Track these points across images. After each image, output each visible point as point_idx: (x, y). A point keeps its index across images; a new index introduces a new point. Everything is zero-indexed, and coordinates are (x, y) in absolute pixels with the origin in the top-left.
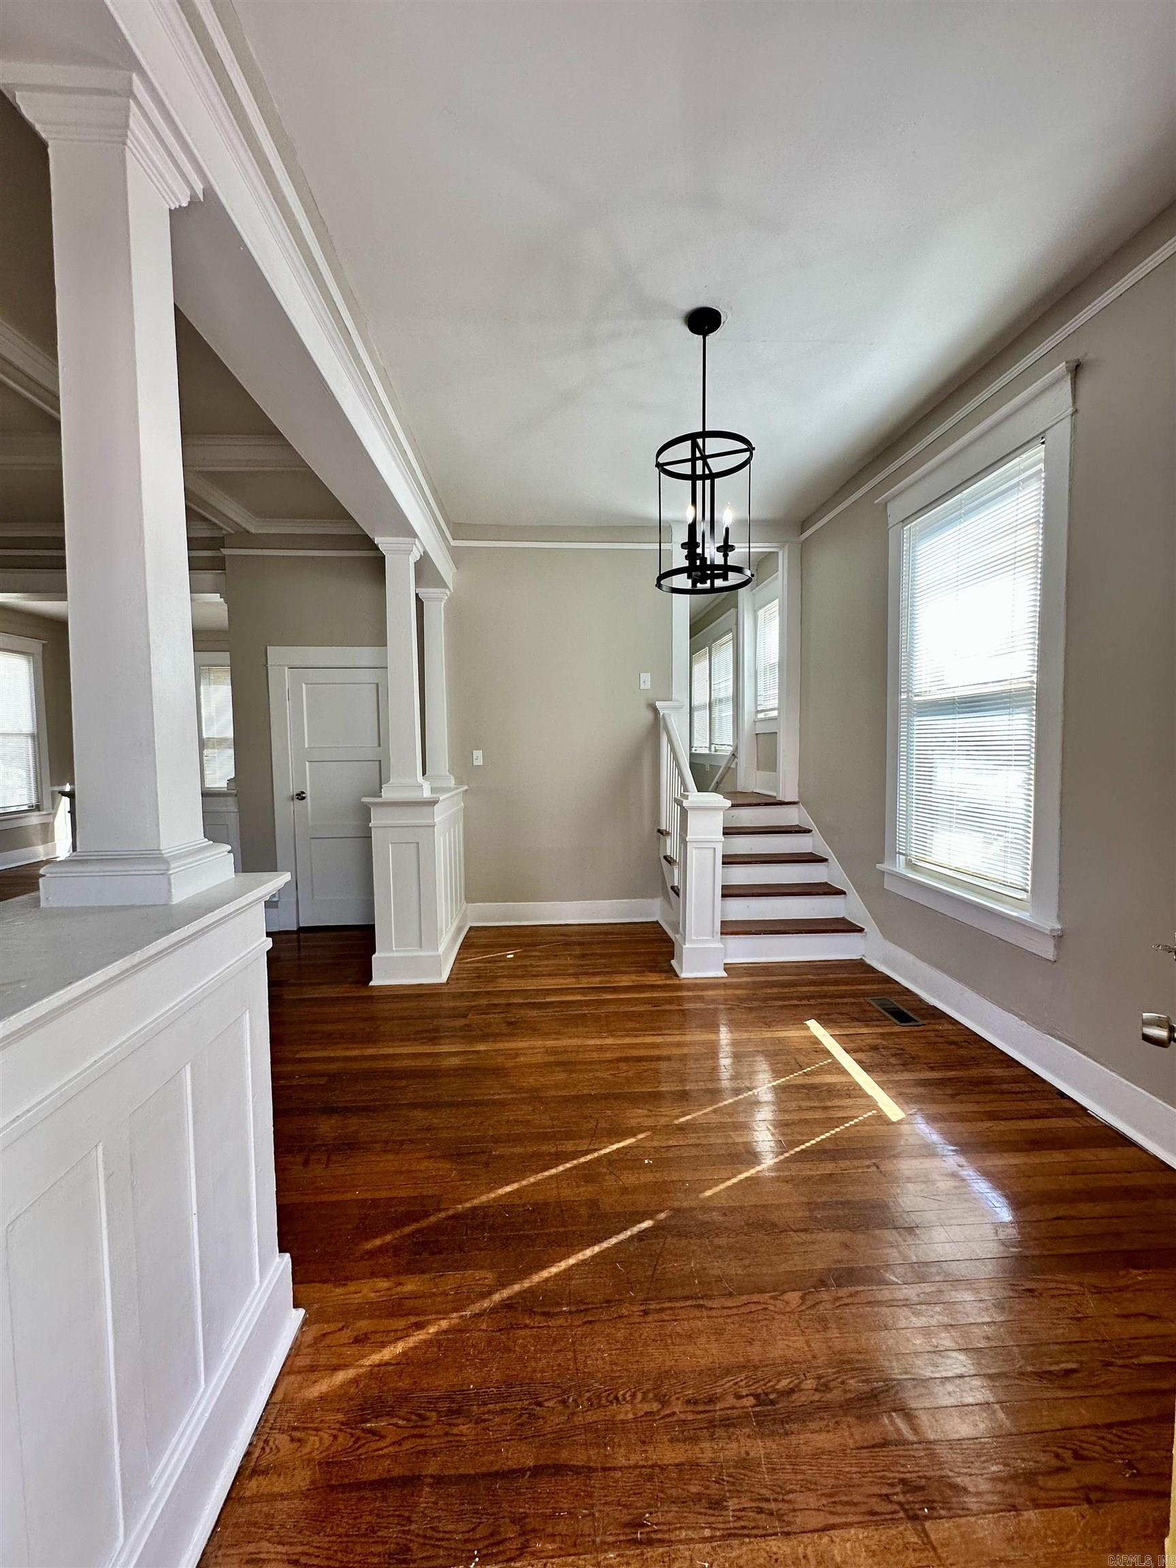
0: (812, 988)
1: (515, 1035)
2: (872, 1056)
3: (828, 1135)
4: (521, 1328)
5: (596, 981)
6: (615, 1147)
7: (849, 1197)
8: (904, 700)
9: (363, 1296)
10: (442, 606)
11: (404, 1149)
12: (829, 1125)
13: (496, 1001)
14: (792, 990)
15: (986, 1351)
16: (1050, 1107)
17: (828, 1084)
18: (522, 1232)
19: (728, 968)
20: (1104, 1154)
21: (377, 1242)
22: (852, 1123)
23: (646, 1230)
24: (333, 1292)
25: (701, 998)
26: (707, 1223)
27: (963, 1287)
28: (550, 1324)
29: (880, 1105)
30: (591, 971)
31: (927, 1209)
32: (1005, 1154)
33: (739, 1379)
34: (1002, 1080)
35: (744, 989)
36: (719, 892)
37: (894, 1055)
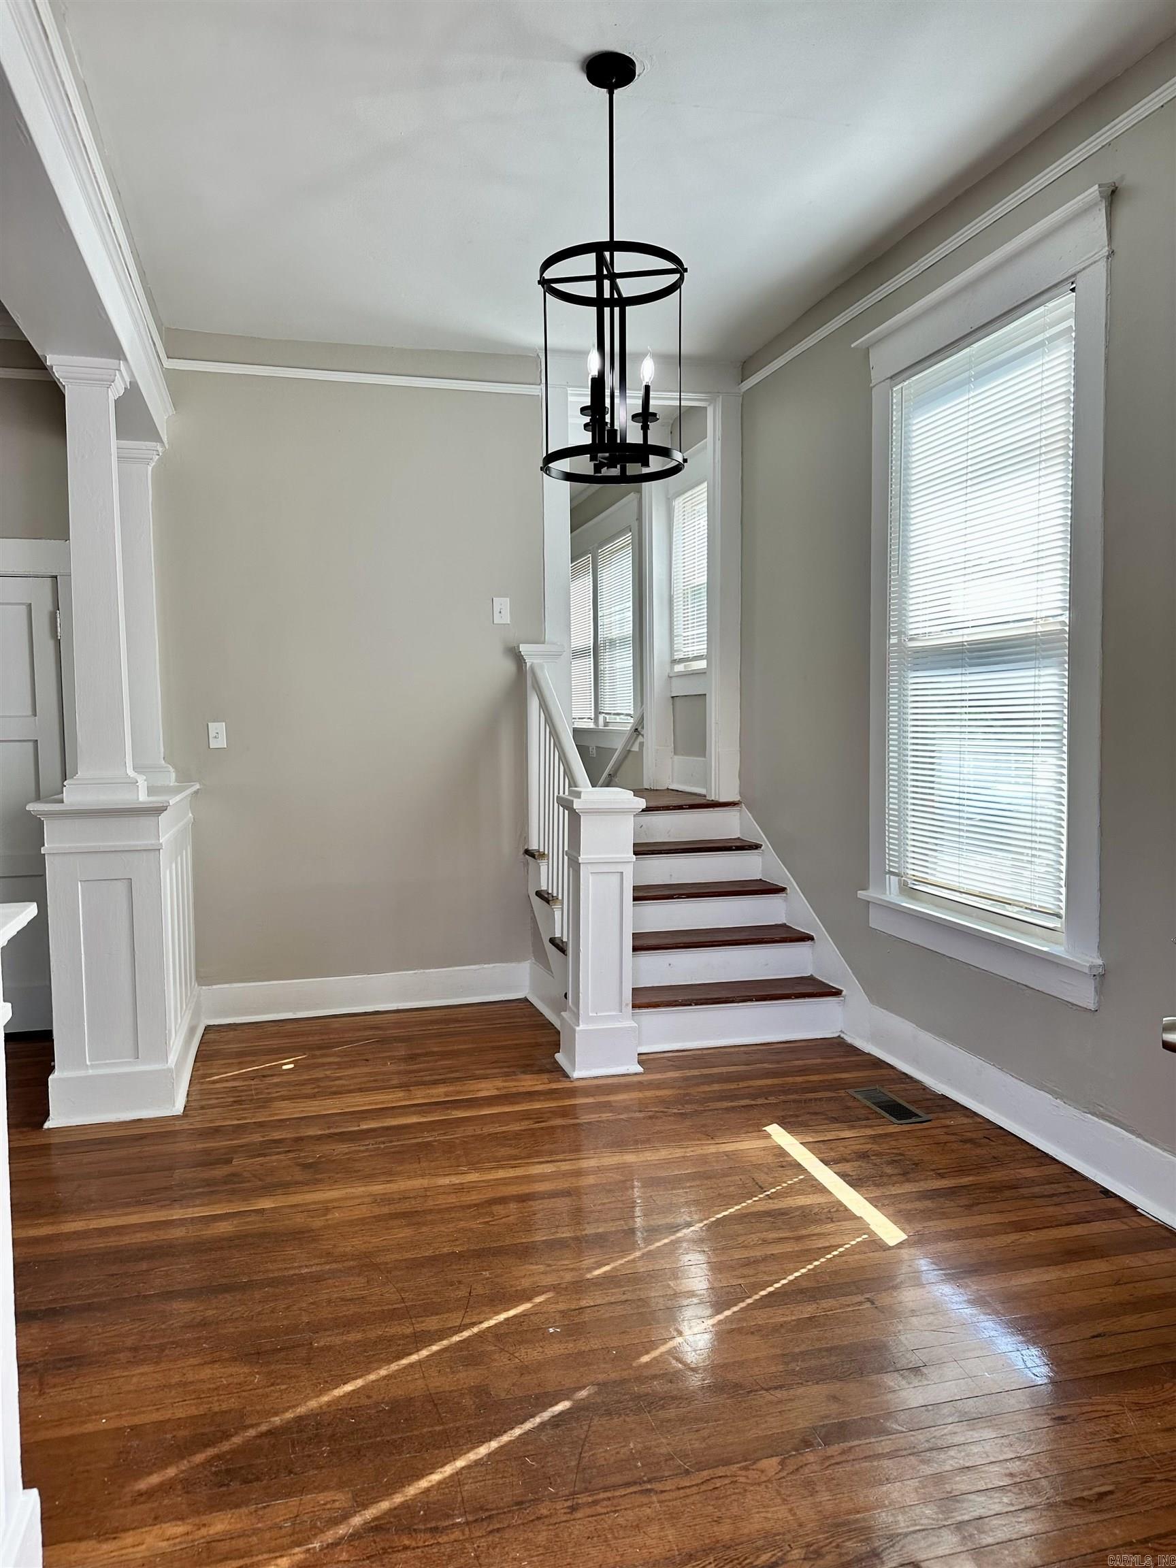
0: (769, 1082)
1: (318, 1181)
2: (860, 1167)
3: (803, 1271)
4: (399, 1551)
5: (439, 1093)
6: (502, 1317)
7: (836, 1342)
8: (894, 645)
9: (148, 1549)
10: (150, 473)
11: (167, 1355)
12: (805, 1259)
13: (277, 1135)
14: (742, 1085)
15: (1009, 1488)
16: (1090, 1209)
17: (802, 1206)
18: (378, 1439)
19: (643, 1059)
20: (1154, 1257)
21: (155, 1479)
22: (835, 1253)
23: (561, 1413)
24: (98, 1549)
25: (607, 1106)
26: (647, 1394)
27: (985, 1425)
28: (440, 1540)
29: (873, 1227)
30: (428, 1078)
31: (936, 1344)
32: (1035, 1270)
33: (707, 1562)
34: (1032, 1182)
35: (672, 1088)
36: (628, 943)
37: (890, 1163)
